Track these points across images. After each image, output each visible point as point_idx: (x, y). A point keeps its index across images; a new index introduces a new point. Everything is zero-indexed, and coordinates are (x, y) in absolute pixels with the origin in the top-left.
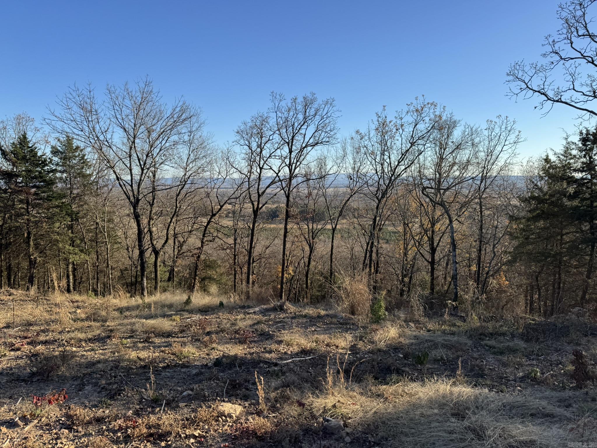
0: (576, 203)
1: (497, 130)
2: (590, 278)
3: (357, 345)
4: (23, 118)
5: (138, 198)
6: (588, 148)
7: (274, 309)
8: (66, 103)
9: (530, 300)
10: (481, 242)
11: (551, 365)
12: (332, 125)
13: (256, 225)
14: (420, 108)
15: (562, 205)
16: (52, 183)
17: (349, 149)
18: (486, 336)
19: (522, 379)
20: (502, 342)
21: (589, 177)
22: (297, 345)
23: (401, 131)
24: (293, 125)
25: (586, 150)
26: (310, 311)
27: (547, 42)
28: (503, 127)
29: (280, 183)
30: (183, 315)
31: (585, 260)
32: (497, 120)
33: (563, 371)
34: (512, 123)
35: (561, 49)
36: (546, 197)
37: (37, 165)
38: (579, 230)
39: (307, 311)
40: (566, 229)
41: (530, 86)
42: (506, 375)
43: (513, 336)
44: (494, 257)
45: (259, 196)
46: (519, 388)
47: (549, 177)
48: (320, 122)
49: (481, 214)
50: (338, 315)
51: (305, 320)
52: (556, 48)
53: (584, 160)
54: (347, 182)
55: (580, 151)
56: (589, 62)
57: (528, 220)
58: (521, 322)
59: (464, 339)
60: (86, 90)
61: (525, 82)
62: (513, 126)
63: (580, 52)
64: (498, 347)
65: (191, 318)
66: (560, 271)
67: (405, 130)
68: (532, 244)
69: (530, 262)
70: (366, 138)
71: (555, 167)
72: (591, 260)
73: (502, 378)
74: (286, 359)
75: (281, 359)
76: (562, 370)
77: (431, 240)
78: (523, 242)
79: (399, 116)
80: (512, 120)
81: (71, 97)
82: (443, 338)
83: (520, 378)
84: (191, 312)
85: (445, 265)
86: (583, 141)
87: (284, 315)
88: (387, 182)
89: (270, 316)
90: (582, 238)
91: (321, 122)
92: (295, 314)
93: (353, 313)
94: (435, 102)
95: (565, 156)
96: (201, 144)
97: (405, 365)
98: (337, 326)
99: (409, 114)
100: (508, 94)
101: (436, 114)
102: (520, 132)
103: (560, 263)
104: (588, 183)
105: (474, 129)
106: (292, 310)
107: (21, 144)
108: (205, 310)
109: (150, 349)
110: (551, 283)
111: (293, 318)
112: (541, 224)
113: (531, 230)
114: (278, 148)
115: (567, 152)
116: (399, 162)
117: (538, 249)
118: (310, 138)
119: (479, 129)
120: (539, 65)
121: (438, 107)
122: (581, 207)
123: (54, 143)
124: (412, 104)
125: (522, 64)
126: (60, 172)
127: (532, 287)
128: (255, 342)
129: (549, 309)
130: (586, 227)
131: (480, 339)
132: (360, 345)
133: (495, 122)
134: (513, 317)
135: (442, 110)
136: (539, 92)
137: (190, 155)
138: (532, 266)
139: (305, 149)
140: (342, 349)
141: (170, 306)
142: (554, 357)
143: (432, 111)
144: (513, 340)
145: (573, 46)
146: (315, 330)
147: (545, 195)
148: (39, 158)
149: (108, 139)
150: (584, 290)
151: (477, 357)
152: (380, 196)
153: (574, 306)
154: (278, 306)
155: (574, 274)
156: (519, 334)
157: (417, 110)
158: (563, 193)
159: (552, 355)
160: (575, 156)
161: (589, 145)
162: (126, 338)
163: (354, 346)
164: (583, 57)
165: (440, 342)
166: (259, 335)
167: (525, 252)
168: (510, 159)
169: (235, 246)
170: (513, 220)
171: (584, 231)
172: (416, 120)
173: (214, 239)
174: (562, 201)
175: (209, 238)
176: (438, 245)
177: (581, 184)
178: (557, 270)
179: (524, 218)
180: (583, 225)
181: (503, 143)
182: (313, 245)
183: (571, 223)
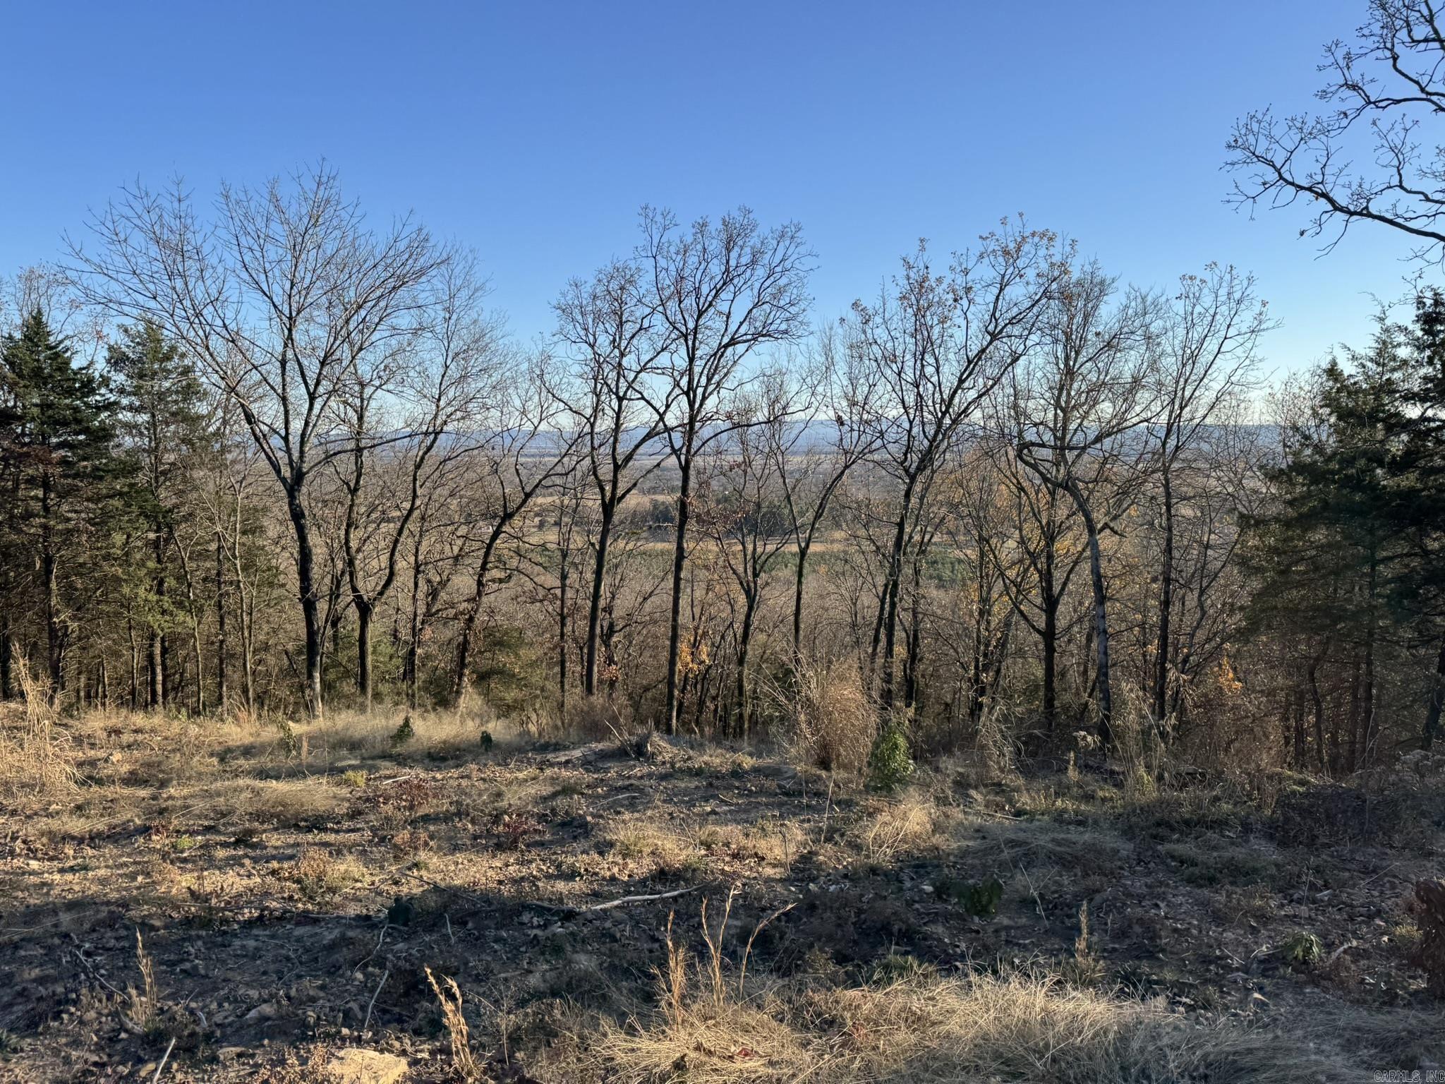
0: (1408, 480)
1: (1207, 300)
3: (816, 854)
4: (40, 276)
5: (300, 468)
6: (1438, 341)
7: (621, 754)
8: (110, 225)
9: (1297, 729)
10: (1167, 581)
11: (1352, 919)
12: (795, 291)
13: (611, 539)
14: (1012, 246)
15: (1374, 487)
16: (104, 437)
17: (840, 352)
18: (1173, 830)
19: (1268, 965)
20: (1215, 848)
22: (653, 853)
23: (965, 302)
24: (697, 290)
25: (1433, 345)
26: (715, 758)
27: (1331, 59)
28: (1223, 292)
29: (666, 435)
30: (378, 770)
32: (1207, 275)
33: (1386, 938)
34: (1245, 283)
35: (1367, 78)
36: (1331, 466)
37: (70, 392)
38: (1417, 550)
39: (706, 758)
40: (1385, 548)
41: (1287, 176)
42: (1221, 950)
43: (1247, 828)
44: (1201, 619)
45: (617, 468)
46: (1257, 995)
47: (1340, 418)
48: (767, 284)
49: (1168, 510)
50: (784, 768)
51: (694, 783)
52: (1354, 76)
53: (1427, 370)
54: (833, 433)
55: (1418, 348)
57: (1288, 524)
58: (1269, 788)
59: (1111, 840)
60: (169, 196)
61: (1274, 166)
62: (1249, 291)
63: (1417, 83)
64: (1203, 863)
65: (395, 777)
66: (1369, 655)
67: (978, 300)
68: (1300, 585)
69: (1294, 633)
70: (878, 320)
71: (1353, 391)
73: (1206, 961)
74: (611, 897)
75: (596, 896)
76: (1383, 934)
77: (1047, 577)
78: (1274, 582)
79: (961, 265)
80: (1244, 276)
81: (130, 213)
82: (1051, 835)
83: (1261, 962)
84: (402, 760)
85: (1084, 640)
86: (1425, 322)
87: (646, 770)
88: (931, 430)
89: (607, 770)
90: (1427, 570)
91: (769, 281)
92: (673, 766)
93: (824, 764)
94: (1052, 230)
95: (1378, 364)
96: (476, 342)
97: (935, 918)
98: (776, 799)
99: (986, 260)
100: (1232, 198)
101: (1054, 260)
102: (1264, 304)
103: (1371, 634)
105: (1149, 299)
106: (667, 757)
107: (31, 340)
108: (442, 756)
109: (242, 865)
110: (1347, 684)
111: (664, 777)
112: (1319, 535)
113: (1295, 550)
114: (663, 350)
115: (1384, 352)
116: (961, 381)
117: (1315, 600)
118: (741, 323)
119: (1163, 299)
120: (1311, 122)
121: (1058, 242)
122: (1423, 490)
123: (116, 338)
124: (992, 234)
125: (1267, 118)
126: (131, 408)
127: (1301, 697)
128: (542, 844)
129: (1344, 751)
131: (1155, 837)
132: (826, 854)
133: (1203, 281)
134: (1249, 774)
135: (1068, 249)
136: (1310, 189)
137: (447, 367)
138: (1299, 642)
139: (730, 349)
140: (775, 866)
141: (354, 746)
142: (1360, 893)
143: (1042, 252)
144: (1247, 841)
145: (1399, 66)
146: (713, 812)
147: (1329, 459)
148: (75, 374)
149: (227, 322)
150: (1432, 704)
151: (1145, 890)
152: (914, 466)
153: (1408, 746)
154: (631, 745)
155: (1407, 663)
156: (1263, 824)
157: (1006, 253)
158: (1377, 458)
159: (1354, 886)
160: (1405, 362)
161: (1440, 331)
162: (192, 833)
163: (806, 859)
164: (1424, 96)
165: (1043, 847)
166: (559, 825)
167: (1279, 606)
168: (1240, 372)
169: (563, 592)
170: (1249, 527)
171: (1432, 552)
172: (1003, 276)
173: (510, 577)
174: (1373, 476)
175: (496, 574)
176: (1063, 589)
177: (1420, 432)
178: (1363, 651)
179: (1277, 519)
180: (1428, 536)
181: (1223, 333)
182: (756, 590)
183: (1396, 533)
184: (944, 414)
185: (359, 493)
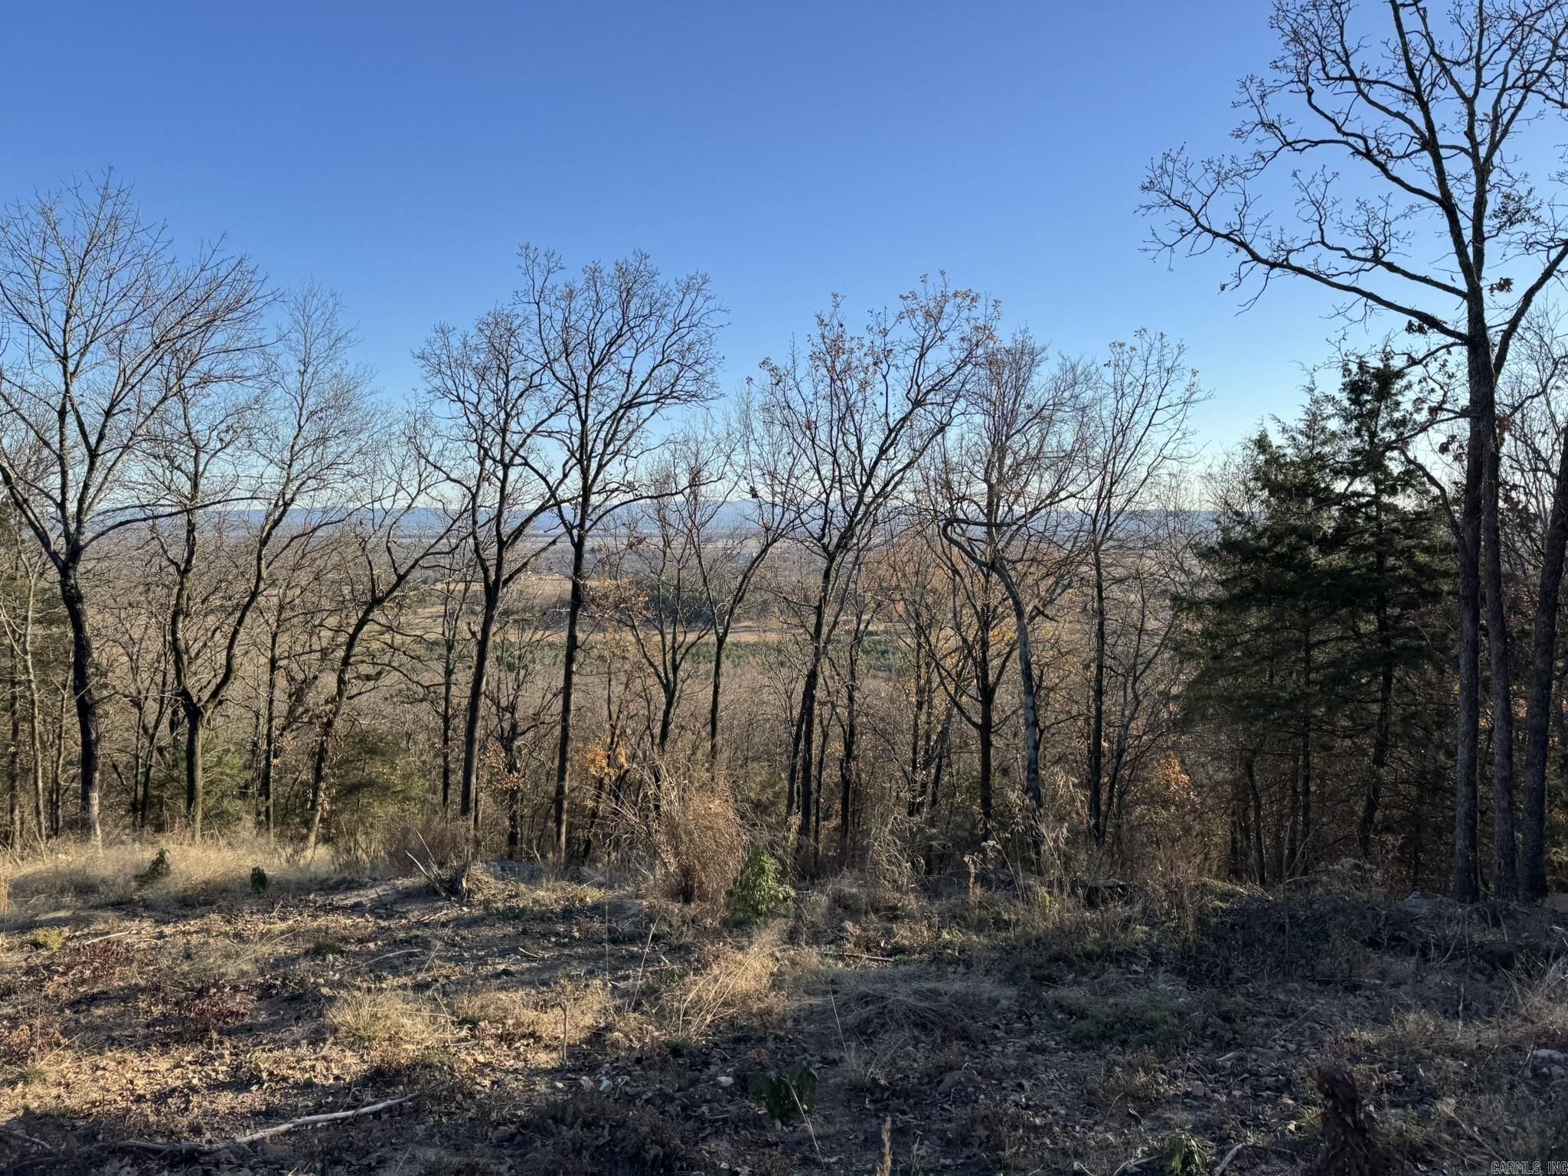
0: (1338, 559)
1: (1138, 369)
2: (1383, 765)
3: (613, 1028)
5: (77, 541)
6: (1365, 411)
10: (1100, 668)
11: (1256, 1096)
12: (702, 349)
13: (494, 628)
14: (933, 306)
15: (1306, 564)
18: (1070, 967)
21: (1371, 490)
23: (884, 366)
25: (1360, 415)
26: (550, 893)
27: (1246, 97)
28: (1153, 360)
30: (92, 923)
31: (1369, 712)
32: (1136, 342)
33: (1292, 1125)
34: (1176, 351)
36: (1261, 544)
38: (1351, 633)
39: (539, 894)
40: (1320, 632)
41: (1204, 222)
44: (1137, 708)
45: (502, 545)
47: (1271, 494)
48: (672, 340)
49: (1100, 593)
50: (628, 903)
51: (504, 930)
52: (1271, 116)
53: (1356, 441)
55: (1346, 419)
56: (1359, 152)
57: (1219, 605)
59: (990, 987)
61: (1190, 211)
62: (1180, 359)
63: (1333, 121)
64: (1094, 1014)
66: (1306, 745)
68: (1234, 672)
69: (1229, 723)
70: (789, 381)
71: (1282, 463)
72: (1383, 715)
74: (290, 1115)
75: (269, 1116)
77: (983, 664)
78: (1208, 669)
79: (879, 325)
80: (1173, 345)
86: (1352, 391)
87: (453, 913)
88: (851, 504)
89: (403, 915)
90: (1360, 655)
91: (675, 337)
93: (686, 893)
94: (975, 290)
95: (1308, 437)
98: (595, 950)
99: (906, 321)
100: (1149, 246)
101: (977, 323)
102: (1194, 373)
103: (1307, 723)
104: (1368, 504)
105: (1079, 370)
112: (1253, 620)
114: (557, 410)
115: (1314, 420)
116: (882, 451)
117: (1250, 688)
118: (644, 383)
119: (1093, 368)
120: (1227, 165)
121: (981, 303)
122: (1355, 569)
124: (913, 293)
125: (1182, 157)
130: (1368, 625)
131: (1047, 978)
133: (1133, 349)
135: (991, 310)
136: (1227, 237)
137: (300, 427)
139: (632, 411)
143: (965, 314)
144: (1154, 978)
145: (1314, 101)
146: (505, 972)
147: (1260, 536)
150: (1370, 797)
152: (833, 544)
154: (441, 881)
155: (1347, 753)
157: (927, 313)
158: (1308, 535)
160: (1333, 434)
161: (1367, 401)
163: (597, 1036)
164: (1340, 137)
165: (902, 1003)
166: (286, 1000)
167: (1213, 694)
168: (1171, 445)
169: (448, 689)
170: (1182, 610)
171: (1365, 635)
172: (924, 339)
173: (380, 673)
174: (1305, 557)
175: (365, 669)
176: (998, 679)
177: (1350, 507)
178: (1299, 742)
179: (1209, 601)
180: (1361, 619)
181: (1154, 404)
182: (675, 684)
183: (1328, 615)
184: (865, 486)
185: (190, 575)
